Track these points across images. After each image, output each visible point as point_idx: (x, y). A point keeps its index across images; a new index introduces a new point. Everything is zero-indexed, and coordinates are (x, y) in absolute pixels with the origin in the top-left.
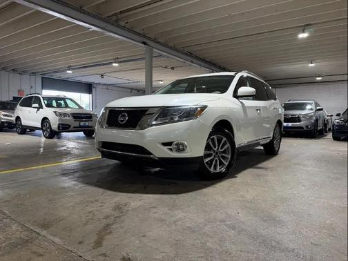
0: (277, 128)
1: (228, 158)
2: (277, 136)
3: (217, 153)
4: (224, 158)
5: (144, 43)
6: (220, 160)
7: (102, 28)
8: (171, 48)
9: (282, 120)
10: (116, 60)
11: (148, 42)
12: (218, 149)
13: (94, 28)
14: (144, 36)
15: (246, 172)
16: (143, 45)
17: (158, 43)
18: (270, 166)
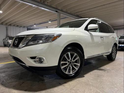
0: (114, 47)
1: (78, 66)
2: (114, 51)
3: (70, 63)
4: (75, 65)
5: (57, 11)
6: (72, 66)
7: (37, 5)
8: (69, 13)
9: (117, 43)
10: (50, 20)
11: (58, 11)
12: (71, 60)
13: (34, 6)
14: (57, 9)
15: (91, 73)
16: (56, 12)
17: (63, 11)
18: (108, 68)
